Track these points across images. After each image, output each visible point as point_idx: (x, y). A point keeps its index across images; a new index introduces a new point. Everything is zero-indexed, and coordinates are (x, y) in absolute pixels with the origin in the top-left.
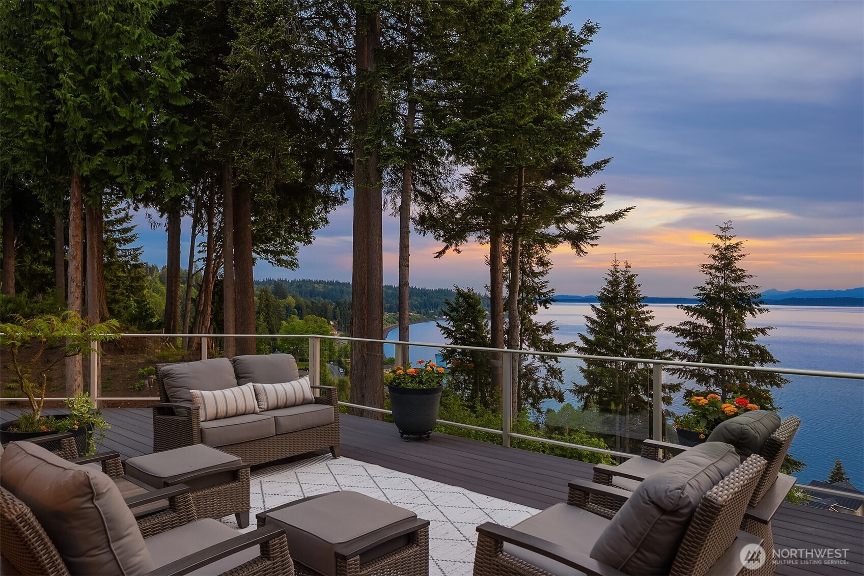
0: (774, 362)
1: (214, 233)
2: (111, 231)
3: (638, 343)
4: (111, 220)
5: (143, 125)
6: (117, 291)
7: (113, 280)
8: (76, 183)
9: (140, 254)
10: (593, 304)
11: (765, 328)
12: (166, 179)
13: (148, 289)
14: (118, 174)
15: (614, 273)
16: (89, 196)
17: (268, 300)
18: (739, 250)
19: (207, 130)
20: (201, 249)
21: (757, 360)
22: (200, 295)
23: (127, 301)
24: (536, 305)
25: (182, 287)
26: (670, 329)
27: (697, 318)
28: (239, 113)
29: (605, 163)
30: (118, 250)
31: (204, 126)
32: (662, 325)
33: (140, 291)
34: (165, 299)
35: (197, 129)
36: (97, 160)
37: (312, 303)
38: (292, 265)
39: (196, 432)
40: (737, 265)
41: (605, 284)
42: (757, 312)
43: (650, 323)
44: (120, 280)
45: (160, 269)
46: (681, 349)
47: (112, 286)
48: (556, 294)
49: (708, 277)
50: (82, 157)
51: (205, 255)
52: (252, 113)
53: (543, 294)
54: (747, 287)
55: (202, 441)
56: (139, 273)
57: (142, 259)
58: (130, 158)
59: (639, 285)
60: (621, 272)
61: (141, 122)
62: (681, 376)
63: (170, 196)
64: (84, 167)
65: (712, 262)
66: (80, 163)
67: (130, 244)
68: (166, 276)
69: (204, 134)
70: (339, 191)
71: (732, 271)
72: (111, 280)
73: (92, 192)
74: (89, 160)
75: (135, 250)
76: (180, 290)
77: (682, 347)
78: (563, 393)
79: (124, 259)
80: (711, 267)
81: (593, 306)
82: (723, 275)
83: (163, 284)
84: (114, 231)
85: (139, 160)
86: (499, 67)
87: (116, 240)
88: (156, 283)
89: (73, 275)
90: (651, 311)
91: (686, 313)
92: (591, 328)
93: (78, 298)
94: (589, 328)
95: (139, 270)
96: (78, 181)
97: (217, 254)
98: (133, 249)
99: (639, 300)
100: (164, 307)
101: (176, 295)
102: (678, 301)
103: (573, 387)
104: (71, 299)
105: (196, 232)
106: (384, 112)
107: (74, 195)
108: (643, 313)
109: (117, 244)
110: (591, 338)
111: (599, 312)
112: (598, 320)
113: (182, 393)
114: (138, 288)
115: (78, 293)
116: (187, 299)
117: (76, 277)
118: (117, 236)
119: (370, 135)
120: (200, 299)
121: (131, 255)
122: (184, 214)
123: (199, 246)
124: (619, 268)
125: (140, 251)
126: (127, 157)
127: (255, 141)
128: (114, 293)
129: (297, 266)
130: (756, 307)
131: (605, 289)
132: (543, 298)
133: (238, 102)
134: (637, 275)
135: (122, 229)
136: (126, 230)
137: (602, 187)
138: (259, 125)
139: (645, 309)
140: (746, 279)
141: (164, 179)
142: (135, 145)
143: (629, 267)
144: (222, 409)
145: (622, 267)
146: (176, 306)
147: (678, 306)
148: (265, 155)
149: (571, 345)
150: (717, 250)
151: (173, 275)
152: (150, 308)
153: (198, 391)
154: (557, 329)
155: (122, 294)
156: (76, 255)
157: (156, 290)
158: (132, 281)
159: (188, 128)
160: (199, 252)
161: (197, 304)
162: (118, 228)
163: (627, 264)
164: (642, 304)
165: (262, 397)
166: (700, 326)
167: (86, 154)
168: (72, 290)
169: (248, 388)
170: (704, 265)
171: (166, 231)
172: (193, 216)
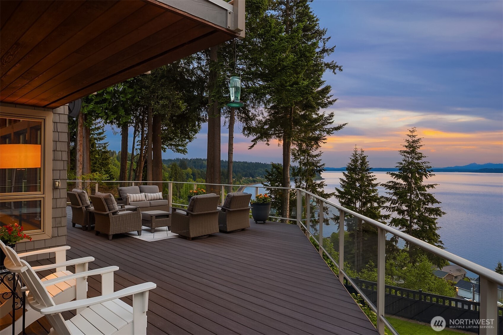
0: (439, 203)
1: (145, 135)
2: (93, 134)
3: (367, 192)
4: (93, 128)
5: (111, 90)
6: (95, 165)
7: (94, 160)
8: (81, 116)
9: (107, 146)
10: (344, 172)
11: (433, 185)
12: (121, 114)
13: (111, 164)
14: (100, 112)
15: (355, 155)
16: (86, 122)
17: (176, 170)
18: (420, 143)
19: (140, 91)
20: (138, 143)
21: (430, 201)
22: (137, 168)
23: (100, 171)
24: (314, 172)
25: (129, 163)
26: (382, 185)
27: (397, 179)
28: (155, 82)
29: (334, 101)
30: (96, 144)
31: (139, 89)
32: (380, 183)
33: (107, 165)
34: (120, 169)
35: (135, 90)
36: (91, 106)
37: (201, 172)
38: (184, 151)
39: (128, 204)
40: (418, 151)
41: (350, 161)
42: (429, 175)
43: (374, 182)
44: (97, 160)
45: (117, 153)
46: (388, 196)
47: (93, 163)
48: (325, 166)
49: (404, 157)
50: (84, 105)
51: (140, 147)
52: (161, 83)
53: (318, 166)
54: (424, 162)
55: (129, 205)
56: (106, 156)
57: (108, 149)
58: (105, 105)
59: (368, 162)
60: (358, 155)
61: (111, 89)
62: (388, 210)
63: (123, 122)
64: (85, 109)
65: (405, 149)
66: (83, 108)
67: (102, 141)
68: (120, 157)
69: (138, 92)
70: (205, 116)
71: (416, 154)
72: (93, 160)
73: (88, 121)
74: (87, 106)
75: (105, 144)
76: (128, 164)
77: (388, 194)
78: (329, 220)
79: (99, 149)
80: (405, 152)
81: (344, 173)
82: (411, 156)
83: (119, 161)
84: (94, 134)
85: (109, 105)
86: (273, 61)
87: (95, 139)
88: (115, 161)
89: (79, 158)
90: (375, 176)
91: (391, 177)
92: (343, 185)
93: (81, 169)
94: (342, 185)
95: (107, 154)
96: (81, 115)
97: (146, 146)
98: (104, 143)
99: (368, 170)
100: (119, 175)
101: (125, 167)
102: (387, 170)
103: (333, 217)
104: (78, 170)
105: (136, 136)
106: (220, 82)
107: (80, 122)
108: (370, 176)
109: (96, 141)
110: (342, 190)
111: (347, 176)
112: (346, 180)
113: (125, 195)
114: (106, 164)
115: (81, 167)
116: (131, 170)
117: (80, 160)
118: (96, 136)
119: (214, 93)
120: (137, 169)
121: (102, 146)
122: (130, 126)
123: (137, 142)
124: (358, 153)
125: (107, 144)
126: (104, 104)
127: (162, 96)
128: (94, 167)
129: (186, 152)
130: (429, 173)
131: (350, 164)
132: (318, 169)
133: (155, 77)
134: (367, 156)
135: (98, 133)
136: (100, 134)
137: (332, 113)
138: (164, 88)
139: (371, 174)
140: (423, 158)
141: (120, 114)
142: (108, 99)
143: (363, 152)
144: (135, 199)
145: (359, 152)
146: (125, 173)
147: (387, 173)
148: (166, 102)
149: (333, 194)
150: (407, 143)
151: (124, 157)
152: (112, 174)
153: (129, 194)
154: (326, 185)
155: (98, 167)
156: (80, 149)
157: (115, 165)
158: (103, 160)
159: (131, 90)
160: (137, 145)
161: (136, 172)
162: (96, 133)
163: (362, 150)
164: (370, 172)
165: (147, 197)
166: (398, 184)
167: (86, 103)
168: (79, 165)
169: (143, 194)
170: (401, 151)
171: (121, 135)
172: (134, 127)
